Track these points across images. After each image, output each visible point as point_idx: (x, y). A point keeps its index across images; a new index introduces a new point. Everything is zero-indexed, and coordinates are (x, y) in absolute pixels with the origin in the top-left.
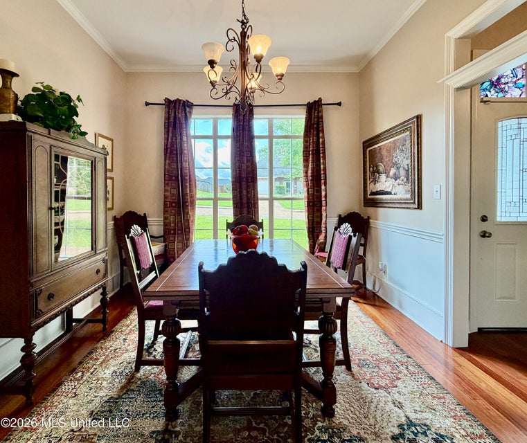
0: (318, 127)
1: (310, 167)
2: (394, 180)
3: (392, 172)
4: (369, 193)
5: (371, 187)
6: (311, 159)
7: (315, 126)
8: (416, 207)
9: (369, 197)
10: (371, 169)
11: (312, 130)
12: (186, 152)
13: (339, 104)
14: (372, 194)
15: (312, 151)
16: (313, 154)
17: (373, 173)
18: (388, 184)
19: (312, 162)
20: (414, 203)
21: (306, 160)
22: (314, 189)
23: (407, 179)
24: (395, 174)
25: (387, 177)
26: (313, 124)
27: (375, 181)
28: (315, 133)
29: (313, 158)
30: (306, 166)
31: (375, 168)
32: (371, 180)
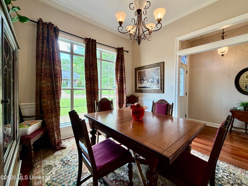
0: (122, 60)
1: (119, 75)
2: (151, 83)
3: (150, 80)
4: (138, 87)
5: (139, 85)
6: (119, 72)
7: (121, 59)
8: (162, 92)
9: (138, 89)
10: (139, 79)
11: (119, 60)
12: (57, 59)
13: (128, 52)
14: (139, 88)
15: (120, 69)
16: (120, 70)
17: (140, 80)
18: (148, 84)
19: (120, 74)
20: (162, 91)
21: (117, 73)
22: (120, 85)
23: (158, 83)
24: (152, 81)
25: (148, 82)
26: (120, 58)
27: (141, 83)
28: (121, 61)
29: (120, 73)
30: (117, 75)
31: (141, 78)
32: (139, 83)
